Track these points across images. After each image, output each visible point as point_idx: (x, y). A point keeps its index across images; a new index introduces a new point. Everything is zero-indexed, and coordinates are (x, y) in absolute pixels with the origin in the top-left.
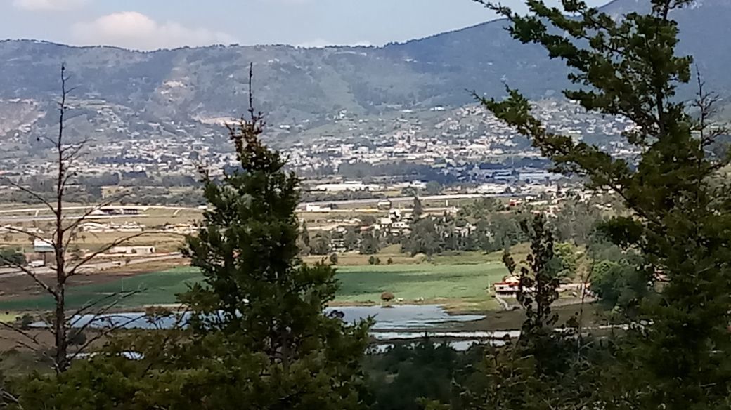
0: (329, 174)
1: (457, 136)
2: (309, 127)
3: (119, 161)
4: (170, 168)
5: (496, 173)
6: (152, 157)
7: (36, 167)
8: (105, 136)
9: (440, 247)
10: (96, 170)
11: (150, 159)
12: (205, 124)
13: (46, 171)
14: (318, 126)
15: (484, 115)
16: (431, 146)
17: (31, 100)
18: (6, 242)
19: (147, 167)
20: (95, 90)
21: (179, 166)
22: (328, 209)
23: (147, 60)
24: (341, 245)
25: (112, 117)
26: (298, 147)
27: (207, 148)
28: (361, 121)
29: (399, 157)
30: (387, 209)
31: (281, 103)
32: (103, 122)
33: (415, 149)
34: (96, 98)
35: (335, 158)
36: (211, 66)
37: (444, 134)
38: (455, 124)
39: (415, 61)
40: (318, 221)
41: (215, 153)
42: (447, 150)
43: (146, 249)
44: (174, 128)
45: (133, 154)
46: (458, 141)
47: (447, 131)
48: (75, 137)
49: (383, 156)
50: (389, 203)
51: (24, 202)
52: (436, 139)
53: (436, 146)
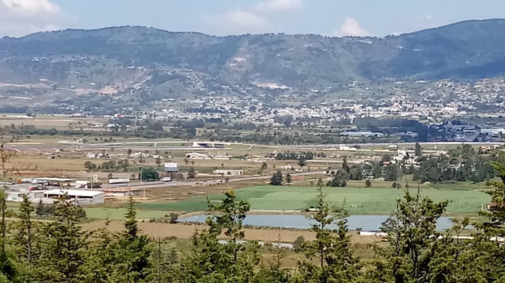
0: (347, 125)
1: (434, 101)
2: (332, 91)
3: (203, 111)
4: (237, 117)
5: (464, 127)
6: (224, 109)
7: (146, 113)
8: (192, 94)
9: (441, 178)
10: (187, 116)
11: (223, 110)
12: (260, 87)
13: (153, 116)
14: (337, 92)
15: (453, 87)
16: (416, 108)
17: (142, 67)
18: (140, 164)
19: (221, 116)
20: (185, 61)
21: (243, 115)
22: (355, 149)
23: (221, 43)
24: (371, 174)
25: (197, 81)
26: (324, 105)
27: (261, 104)
28: (367, 88)
29: (394, 114)
30: (395, 150)
31: (312, 74)
32: (190, 84)
33: (406, 109)
34: (186, 67)
35: (350, 114)
36: (264, 48)
37: (425, 99)
38: (432, 93)
39: (406, 49)
40: (350, 157)
41: (267, 107)
42: (427, 110)
43: (238, 172)
44: (239, 90)
45: (211, 106)
46: (435, 104)
47: (427, 97)
48: (171, 94)
49: (384, 113)
50: (396, 146)
51: (145, 137)
52: (419, 103)
53: (420, 107)
